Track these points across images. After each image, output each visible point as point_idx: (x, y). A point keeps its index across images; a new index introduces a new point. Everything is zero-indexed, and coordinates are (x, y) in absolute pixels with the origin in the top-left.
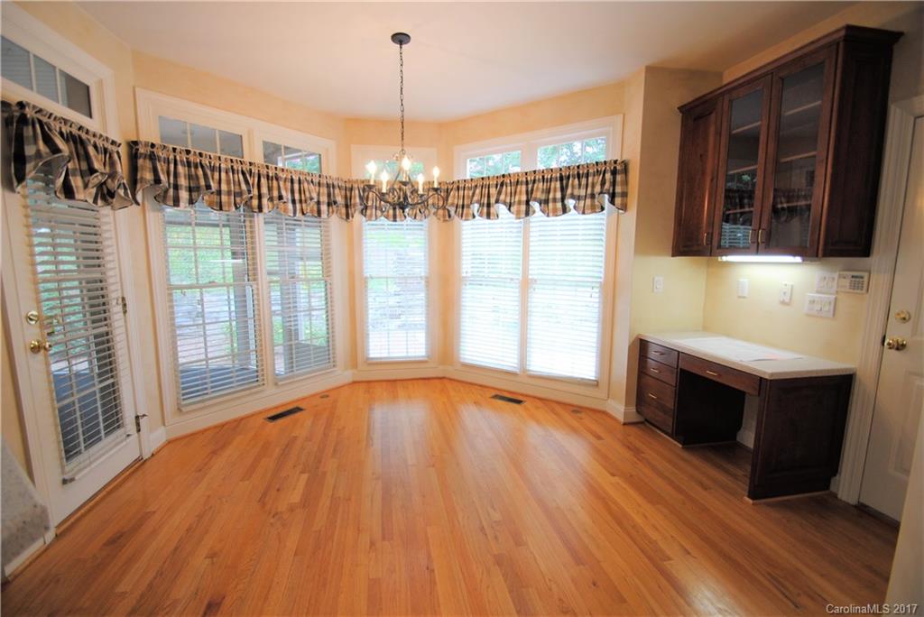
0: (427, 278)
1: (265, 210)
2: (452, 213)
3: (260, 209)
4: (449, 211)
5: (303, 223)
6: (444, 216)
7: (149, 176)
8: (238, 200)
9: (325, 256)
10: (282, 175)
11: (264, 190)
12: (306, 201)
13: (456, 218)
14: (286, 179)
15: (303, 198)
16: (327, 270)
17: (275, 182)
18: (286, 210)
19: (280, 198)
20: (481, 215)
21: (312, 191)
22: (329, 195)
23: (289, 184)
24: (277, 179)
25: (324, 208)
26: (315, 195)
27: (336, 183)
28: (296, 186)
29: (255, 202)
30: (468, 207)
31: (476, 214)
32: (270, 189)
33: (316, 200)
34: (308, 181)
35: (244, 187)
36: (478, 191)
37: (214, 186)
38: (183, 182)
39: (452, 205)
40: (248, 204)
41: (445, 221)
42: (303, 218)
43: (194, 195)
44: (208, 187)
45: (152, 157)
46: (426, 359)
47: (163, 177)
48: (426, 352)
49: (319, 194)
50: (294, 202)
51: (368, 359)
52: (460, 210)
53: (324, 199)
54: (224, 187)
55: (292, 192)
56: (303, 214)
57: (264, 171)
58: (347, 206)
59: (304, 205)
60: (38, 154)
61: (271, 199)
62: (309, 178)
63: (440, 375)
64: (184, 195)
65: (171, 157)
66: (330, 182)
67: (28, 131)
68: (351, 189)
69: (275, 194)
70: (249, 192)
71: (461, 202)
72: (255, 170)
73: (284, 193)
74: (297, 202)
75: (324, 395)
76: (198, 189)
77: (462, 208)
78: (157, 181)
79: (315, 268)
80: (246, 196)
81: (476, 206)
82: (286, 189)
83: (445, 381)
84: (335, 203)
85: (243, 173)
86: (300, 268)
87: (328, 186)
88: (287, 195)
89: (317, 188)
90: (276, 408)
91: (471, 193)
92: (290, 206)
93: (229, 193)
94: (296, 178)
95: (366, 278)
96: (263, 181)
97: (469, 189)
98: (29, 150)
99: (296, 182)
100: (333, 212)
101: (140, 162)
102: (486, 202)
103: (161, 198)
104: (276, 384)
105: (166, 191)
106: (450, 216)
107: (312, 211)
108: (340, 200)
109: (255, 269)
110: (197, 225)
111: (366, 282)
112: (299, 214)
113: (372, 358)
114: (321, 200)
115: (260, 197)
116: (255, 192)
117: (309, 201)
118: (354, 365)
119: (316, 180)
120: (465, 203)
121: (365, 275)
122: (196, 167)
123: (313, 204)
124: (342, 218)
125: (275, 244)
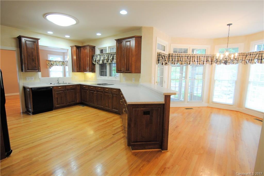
0: (236, 81)
1: (191, 64)
2: (247, 62)
3: (190, 64)
4: (246, 62)
5: (199, 66)
6: (244, 63)
7: (171, 59)
8: (185, 62)
9: (204, 74)
10: (196, 56)
11: (191, 60)
12: (200, 61)
13: (249, 63)
14: (196, 57)
15: (200, 60)
16: (204, 78)
17: (194, 58)
18: (195, 64)
19: (194, 61)
20: (258, 62)
21: (202, 59)
22: (207, 59)
23: (197, 58)
24: (194, 57)
25: (205, 62)
26: (203, 60)
27: (209, 56)
28: (199, 58)
29: (189, 62)
30: (253, 60)
31: (256, 62)
32: (192, 59)
33: (203, 61)
34: (201, 56)
35: (187, 60)
36: (257, 55)
37: (181, 60)
38: (176, 60)
39: (247, 60)
40: (187, 63)
41: (244, 64)
42: (199, 65)
43: (178, 62)
44: (180, 60)
45: (172, 56)
46: (232, 105)
47: (173, 60)
48: (233, 103)
49: (204, 59)
50: (197, 61)
51: (213, 101)
52: (250, 61)
53: (205, 60)
54: (183, 60)
55: (197, 59)
56: (199, 64)
57: (191, 56)
58: (212, 61)
59: (200, 62)
60: (161, 60)
61: (192, 61)
62: (202, 56)
63: (237, 110)
64: (176, 62)
65: (175, 56)
66: (208, 56)
67: (160, 56)
68: (213, 57)
69: (193, 60)
70: (188, 60)
71: (251, 59)
72: (190, 56)
73: (195, 60)
74: (198, 61)
75: (199, 108)
76: (178, 61)
77: (251, 61)
78: (172, 60)
79: (200, 77)
80: (187, 62)
81: (256, 60)
82: (196, 59)
83: (238, 112)
84: (208, 61)
85: (187, 57)
86: (196, 77)
87: (207, 57)
88: (196, 60)
89: (204, 58)
90: (187, 107)
91: (255, 56)
92: (196, 63)
93: (184, 61)
94: (199, 56)
95: (215, 80)
96: (191, 58)
97: (254, 55)
98: (160, 59)
99: (199, 57)
100: (207, 63)
101: (170, 57)
102: (260, 58)
103: (172, 63)
104: (188, 102)
105: (173, 62)
106: (246, 63)
107: (202, 63)
108: (210, 60)
109: (187, 77)
110: (177, 66)
111: (215, 81)
112: (198, 64)
113: (214, 102)
114: (204, 60)
115: (190, 61)
116: (189, 60)
117: (201, 61)
118: (208, 102)
119: (204, 56)
120: (252, 59)
121: (215, 79)
122: (179, 57)
123: (202, 62)
124: (210, 64)
125: (191, 71)
